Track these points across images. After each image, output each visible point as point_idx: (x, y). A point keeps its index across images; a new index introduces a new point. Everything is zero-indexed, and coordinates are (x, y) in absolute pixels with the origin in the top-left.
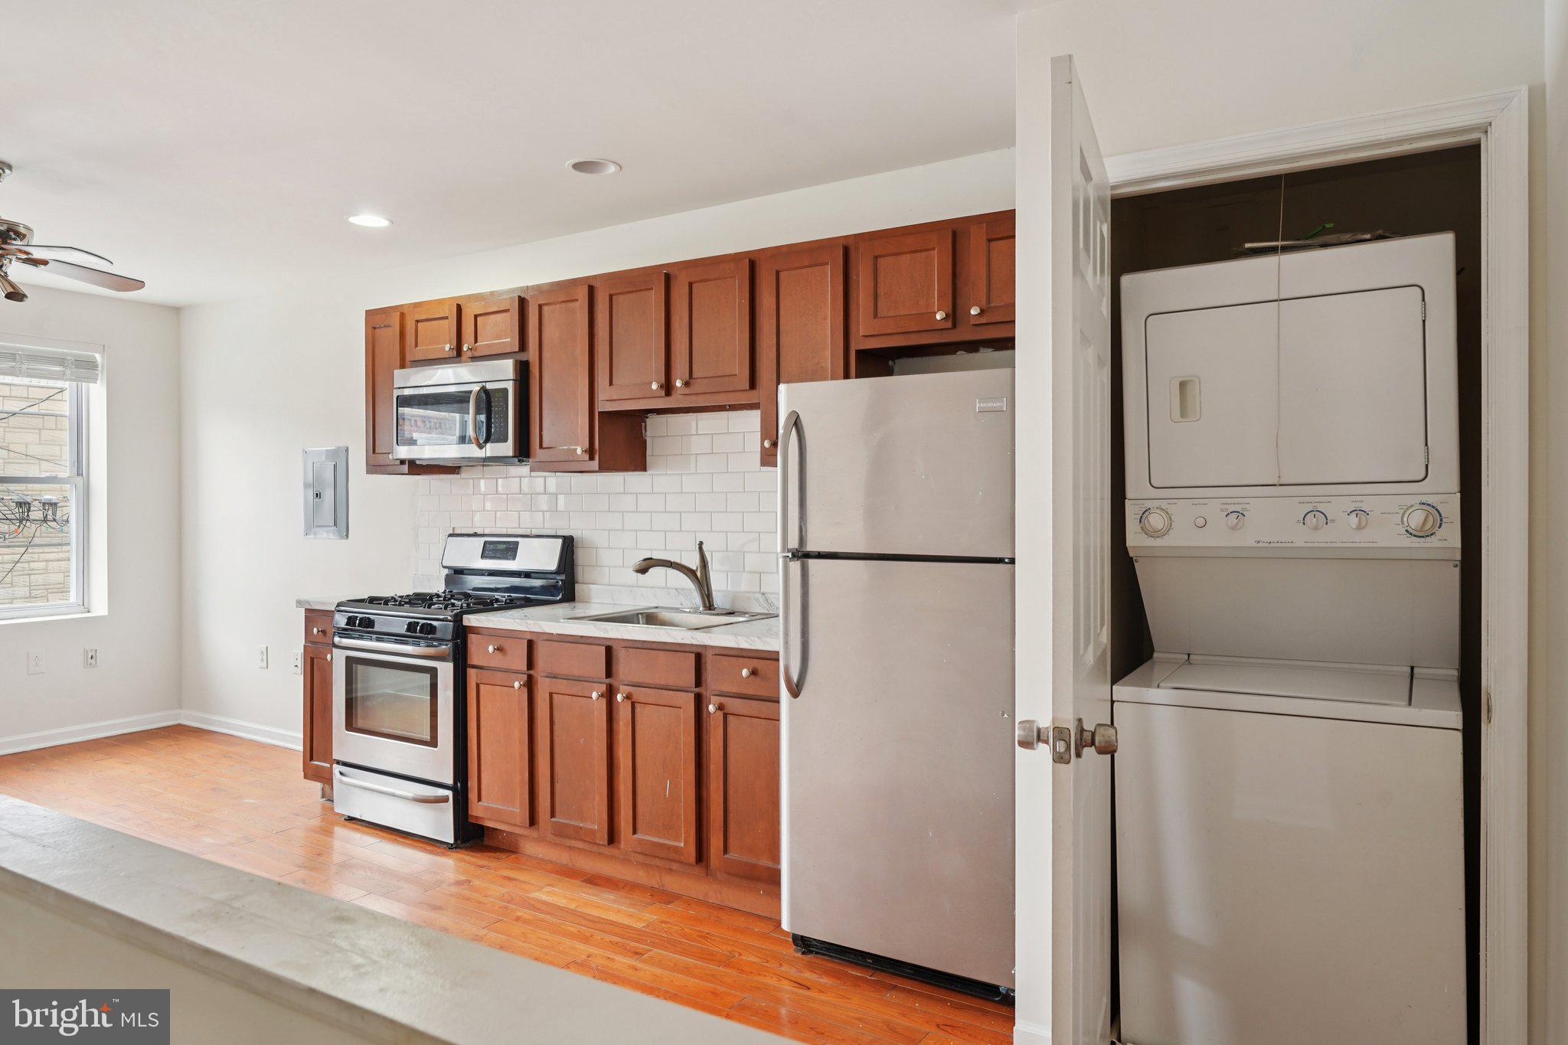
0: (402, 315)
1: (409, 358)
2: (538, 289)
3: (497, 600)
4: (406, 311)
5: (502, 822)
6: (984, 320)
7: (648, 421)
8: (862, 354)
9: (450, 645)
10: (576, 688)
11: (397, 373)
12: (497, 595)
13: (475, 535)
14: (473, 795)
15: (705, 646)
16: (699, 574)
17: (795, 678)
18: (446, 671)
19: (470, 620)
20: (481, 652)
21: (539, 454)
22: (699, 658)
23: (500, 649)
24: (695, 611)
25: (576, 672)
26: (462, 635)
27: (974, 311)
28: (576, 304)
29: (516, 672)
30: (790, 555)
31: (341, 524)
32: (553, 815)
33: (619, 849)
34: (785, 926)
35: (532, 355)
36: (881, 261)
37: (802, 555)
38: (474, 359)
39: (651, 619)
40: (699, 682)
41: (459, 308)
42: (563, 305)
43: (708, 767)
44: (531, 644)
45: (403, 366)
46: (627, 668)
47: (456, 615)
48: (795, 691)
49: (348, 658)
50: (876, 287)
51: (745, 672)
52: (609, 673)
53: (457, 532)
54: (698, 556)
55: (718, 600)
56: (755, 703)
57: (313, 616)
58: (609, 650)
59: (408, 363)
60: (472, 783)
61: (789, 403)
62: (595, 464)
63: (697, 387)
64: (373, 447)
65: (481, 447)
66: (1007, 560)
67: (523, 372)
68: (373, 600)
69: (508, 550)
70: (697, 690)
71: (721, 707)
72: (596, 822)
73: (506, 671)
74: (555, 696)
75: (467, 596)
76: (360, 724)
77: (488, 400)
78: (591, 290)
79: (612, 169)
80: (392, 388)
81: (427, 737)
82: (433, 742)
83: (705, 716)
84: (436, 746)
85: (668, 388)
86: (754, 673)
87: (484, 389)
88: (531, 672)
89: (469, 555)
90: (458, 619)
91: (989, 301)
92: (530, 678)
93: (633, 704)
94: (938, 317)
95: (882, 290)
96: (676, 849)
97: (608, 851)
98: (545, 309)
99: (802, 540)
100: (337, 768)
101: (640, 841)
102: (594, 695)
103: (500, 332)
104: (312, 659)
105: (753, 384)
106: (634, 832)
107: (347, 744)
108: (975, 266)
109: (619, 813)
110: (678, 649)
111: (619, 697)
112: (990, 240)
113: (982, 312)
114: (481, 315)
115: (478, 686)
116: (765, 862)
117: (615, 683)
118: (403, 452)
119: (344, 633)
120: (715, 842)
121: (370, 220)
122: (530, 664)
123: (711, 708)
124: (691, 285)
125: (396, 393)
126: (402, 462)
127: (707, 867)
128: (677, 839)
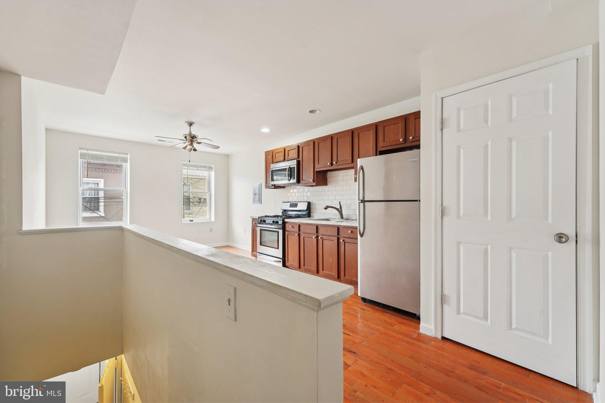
0: (273, 152)
1: (274, 162)
2: (302, 143)
3: (293, 217)
4: (273, 151)
5: (293, 267)
6: (414, 140)
7: (328, 173)
8: (380, 152)
9: (282, 226)
10: (310, 236)
11: (271, 165)
12: (293, 216)
13: (288, 202)
14: (287, 261)
15: (340, 226)
16: (339, 210)
17: (362, 232)
18: (281, 232)
19: (286, 220)
20: (288, 227)
21: (302, 182)
22: (338, 228)
23: (292, 227)
24: (339, 219)
25: (310, 232)
26: (284, 223)
27: (411, 138)
28: (310, 146)
29: (296, 232)
30: (360, 201)
31: (260, 201)
32: (304, 266)
33: (319, 275)
34: (359, 295)
35: (300, 159)
36: (386, 128)
37: (363, 201)
38: (288, 160)
39: (327, 220)
40: (338, 234)
41: (285, 149)
42: (308, 146)
43: (340, 255)
44: (299, 226)
45: (273, 163)
46: (321, 231)
47: (283, 219)
48: (362, 236)
49: (260, 229)
50: (384, 135)
51: (349, 232)
52: (317, 232)
53: (284, 201)
54: (339, 205)
55: (344, 216)
56: (352, 240)
57: (253, 220)
58: (317, 227)
59: (274, 163)
60: (286, 258)
61: (360, 163)
62: (315, 184)
63: (339, 163)
64: (266, 182)
65: (289, 181)
66: (418, 201)
67: (298, 163)
68: (266, 216)
69: (295, 205)
70: (338, 236)
71: (343, 241)
72: (314, 268)
73: (294, 232)
74: (305, 238)
75: (286, 216)
76: (263, 244)
77: (291, 169)
78: (314, 142)
79: (318, 112)
80: (270, 168)
81: (277, 247)
82: (278, 248)
83: (340, 243)
84: (279, 249)
85: (332, 164)
86: (352, 232)
87: (290, 167)
88: (299, 232)
89: (287, 207)
90: (283, 220)
91: (415, 135)
92: (299, 234)
93: (323, 240)
94: (401, 140)
95: (386, 135)
96: (332, 275)
97: (317, 274)
98: (304, 148)
99: (364, 198)
100: (258, 254)
101: (324, 273)
102: (314, 237)
103: (293, 154)
104: (253, 229)
105: (352, 162)
106: (323, 271)
107: (260, 249)
108: (411, 127)
109: (319, 266)
110: (333, 226)
111: (319, 238)
112: (415, 119)
113: (413, 138)
114: (289, 150)
115: (288, 235)
116: (354, 279)
117: (318, 235)
118: (273, 183)
119: (260, 223)
120: (342, 274)
121: (265, 130)
122: (299, 230)
123: (341, 241)
124: (337, 139)
125: (271, 170)
126: (272, 185)
127: (340, 280)
128: (333, 273)
